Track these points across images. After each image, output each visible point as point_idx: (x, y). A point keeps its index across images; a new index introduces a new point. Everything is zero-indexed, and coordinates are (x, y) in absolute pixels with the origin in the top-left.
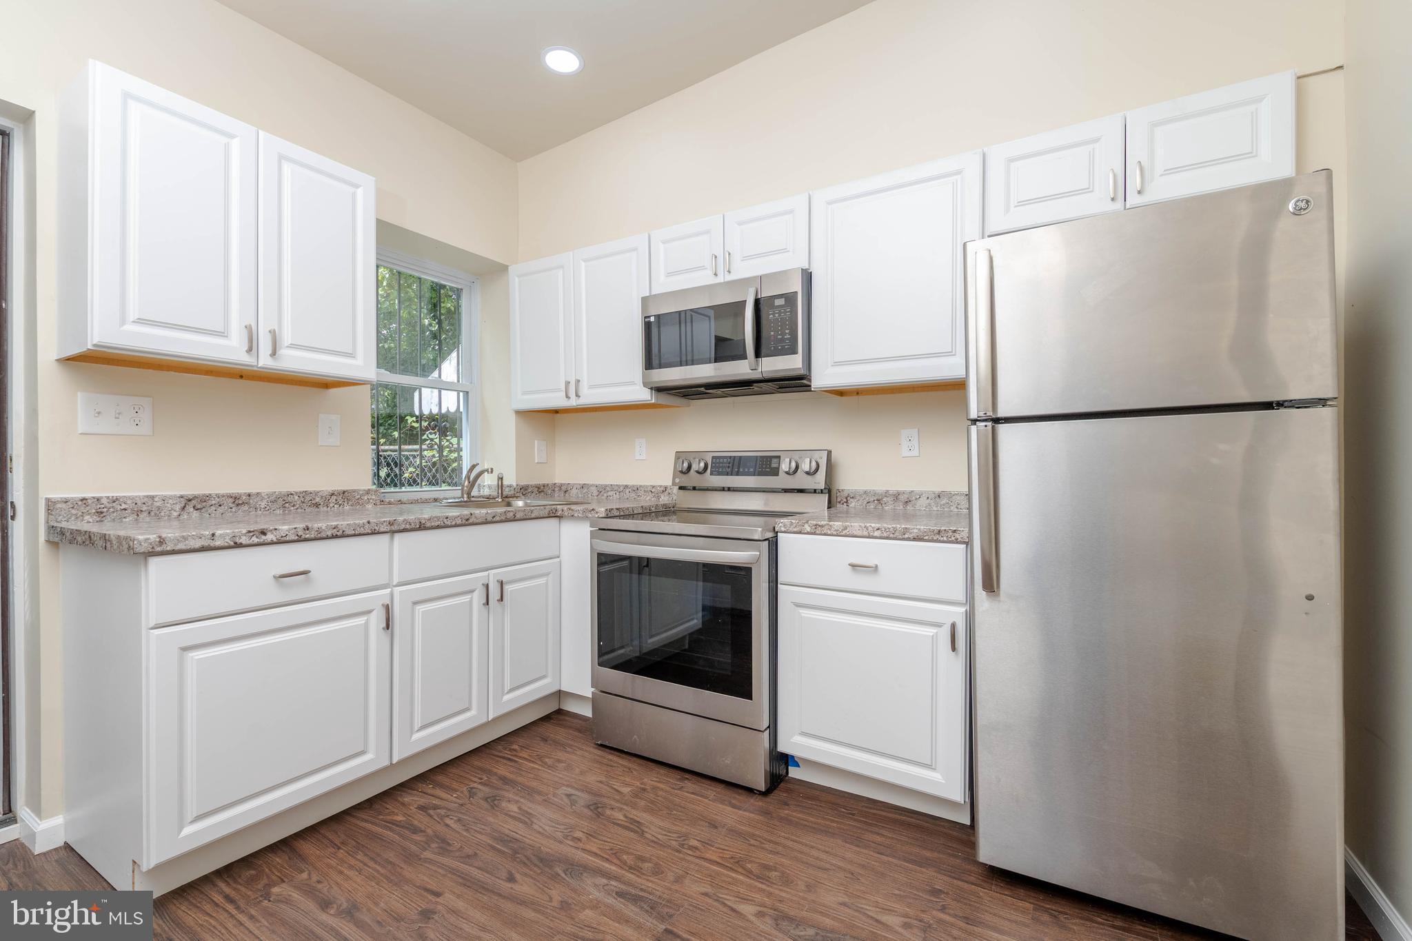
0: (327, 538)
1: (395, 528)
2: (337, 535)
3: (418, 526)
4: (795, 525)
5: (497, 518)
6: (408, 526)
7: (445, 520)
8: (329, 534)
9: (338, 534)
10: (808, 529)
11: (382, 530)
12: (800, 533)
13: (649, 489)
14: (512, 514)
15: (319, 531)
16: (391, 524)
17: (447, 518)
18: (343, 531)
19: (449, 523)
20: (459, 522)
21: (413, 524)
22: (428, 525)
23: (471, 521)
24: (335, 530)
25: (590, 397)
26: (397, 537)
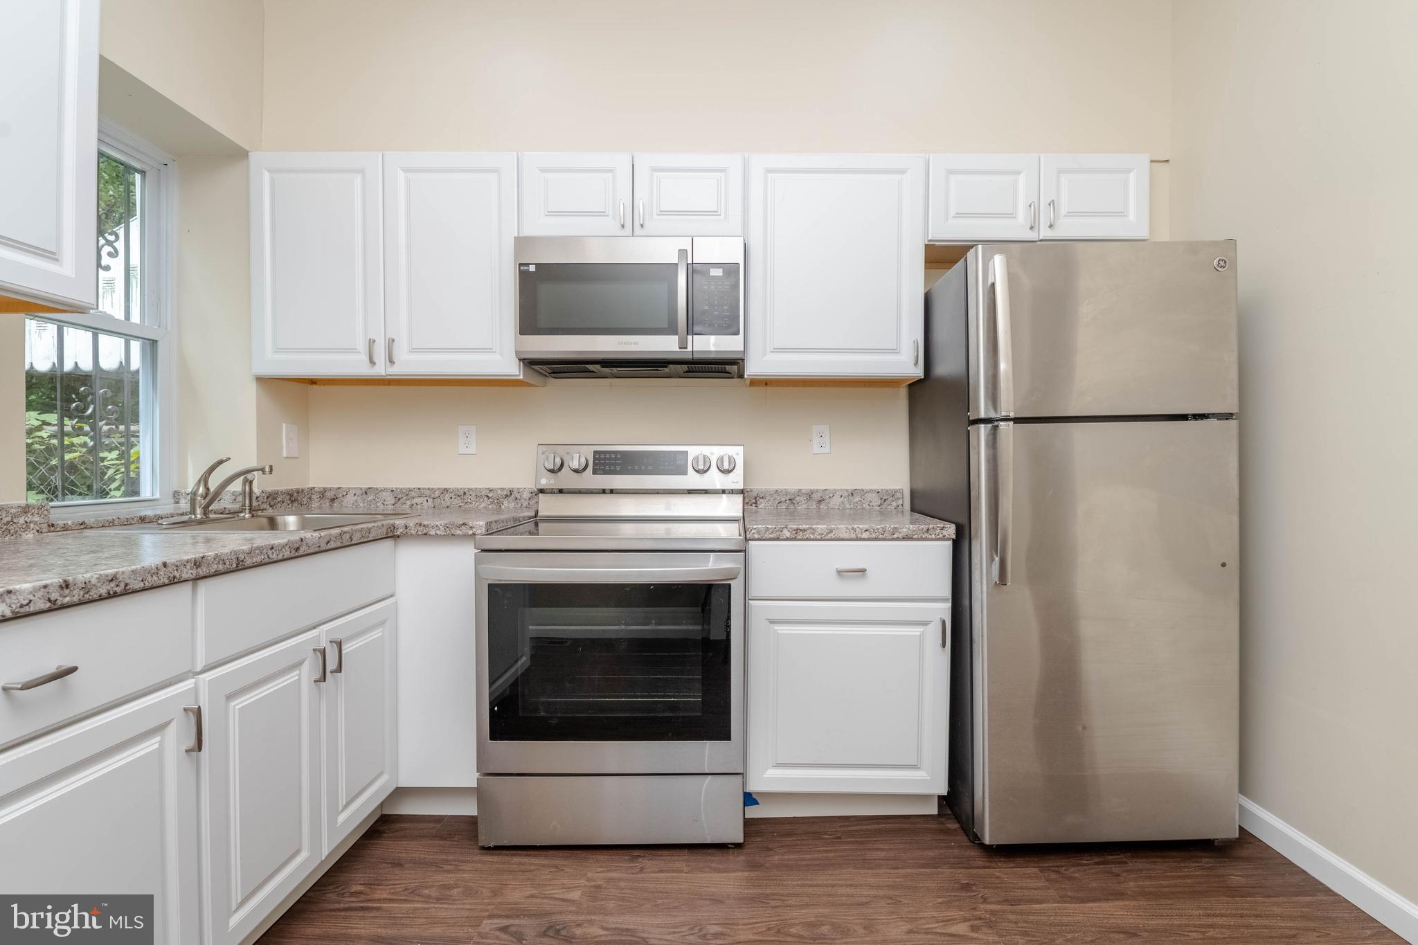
0: (101, 599)
1: (203, 571)
2: (115, 592)
3: (234, 566)
4: (771, 531)
5: (332, 545)
6: (221, 567)
7: (270, 552)
8: (103, 591)
9: (118, 590)
10: (788, 535)
11: (185, 576)
12: (777, 539)
13: (484, 493)
14: (347, 536)
15: (86, 587)
16: (197, 564)
17: (272, 548)
18: (126, 585)
19: (274, 557)
20: (287, 554)
21: (228, 563)
22: (248, 562)
23: (301, 552)
24: (113, 584)
25: (409, 364)
26: (203, 586)
